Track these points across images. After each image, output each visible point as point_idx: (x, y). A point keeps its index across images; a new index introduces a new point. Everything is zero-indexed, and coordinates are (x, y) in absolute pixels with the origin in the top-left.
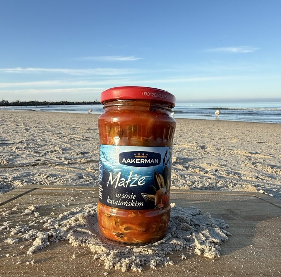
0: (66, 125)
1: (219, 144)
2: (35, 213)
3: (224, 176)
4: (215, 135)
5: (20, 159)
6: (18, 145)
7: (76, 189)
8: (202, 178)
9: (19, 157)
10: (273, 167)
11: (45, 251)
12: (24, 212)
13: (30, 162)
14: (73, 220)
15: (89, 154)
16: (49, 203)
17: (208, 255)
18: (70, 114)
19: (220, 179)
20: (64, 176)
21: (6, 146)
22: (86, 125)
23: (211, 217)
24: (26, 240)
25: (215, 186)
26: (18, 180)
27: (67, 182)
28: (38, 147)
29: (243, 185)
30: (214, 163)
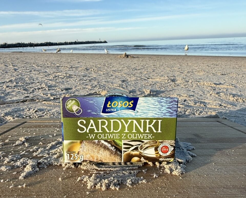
0: (51, 64)
1: (187, 77)
2: (26, 144)
3: (192, 105)
4: (184, 69)
5: (11, 96)
6: (8, 84)
9: (10, 95)
10: (234, 96)
12: (16, 143)
13: (20, 99)
15: (72, 90)
16: (38, 134)
18: (54, 54)
19: (188, 108)
20: (50, 110)
22: (69, 63)
24: (18, 167)
25: (184, 114)
26: (10, 115)
27: (53, 116)
28: (26, 85)
29: (208, 113)
30: (183, 94)
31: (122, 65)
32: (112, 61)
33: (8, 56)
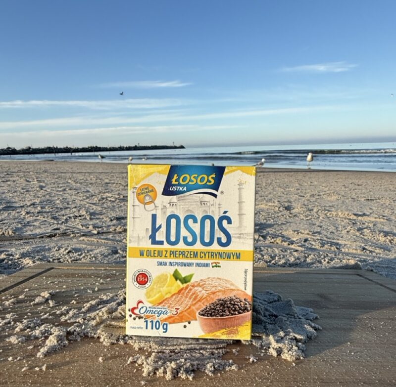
0: (96, 180)
1: (310, 203)
2: (50, 302)
3: (317, 247)
4: (305, 190)
5: (32, 227)
6: (29, 209)
7: (107, 268)
8: (285, 251)
9: (30, 226)
10: (386, 234)
12: (35, 301)
13: (45, 232)
14: (104, 311)
16: (69, 288)
18: (101, 165)
19: (310, 253)
20: (91, 251)
21: (13, 210)
24: (37, 338)
25: (304, 262)
26: (29, 257)
27: (96, 259)
28: (56, 211)
29: (343, 261)
30: (303, 229)
33: (31, 166)
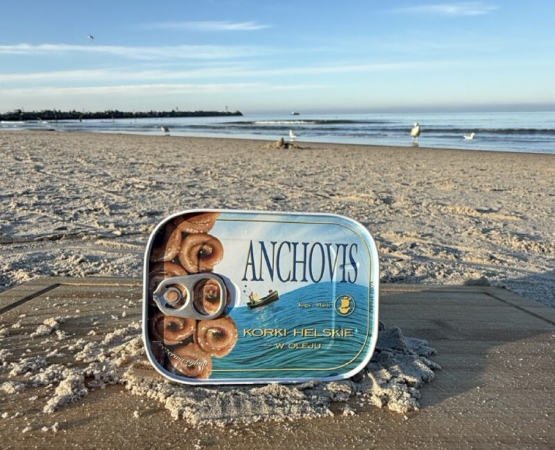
0: (117, 158)
1: (418, 194)
2: (58, 333)
3: (429, 255)
4: (410, 175)
5: (26, 226)
6: (21, 199)
7: (138, 284)
8: (386, 260)
9: (23, 223)
10: (521, 237)
11: (79, 406)
12: (36, 331)
13: (45, 232)
14: (133, 345)
15: (163, 215)
16: (85, 313)
17: (396, 406)
18: (124, 137)
19: (419, 263)
20: (113, 259)
22: (157, 158)
23: (402, 335)
24: (42, 385)
25: (411, 275)
26: (23, 268)
27: (120, 272)
28: (60, 202)
29: (465, 274)
30: (409, 230)
31: (273, 164)
32: (253, 156)
33: (21, 138)
